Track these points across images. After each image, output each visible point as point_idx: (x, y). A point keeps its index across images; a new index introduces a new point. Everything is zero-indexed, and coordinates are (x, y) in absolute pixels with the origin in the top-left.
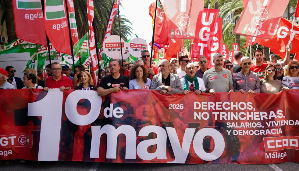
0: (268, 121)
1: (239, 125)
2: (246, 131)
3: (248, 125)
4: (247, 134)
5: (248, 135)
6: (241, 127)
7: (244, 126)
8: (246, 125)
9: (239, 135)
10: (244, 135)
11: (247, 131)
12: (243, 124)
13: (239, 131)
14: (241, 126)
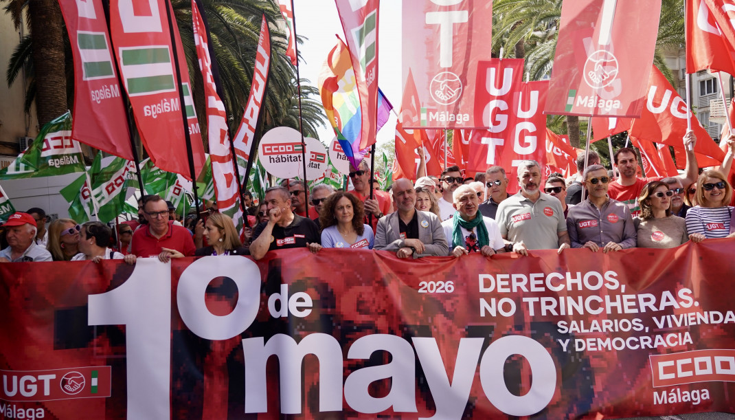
0: (659, 315)
1: (587, 326)
2: (604, 341)
3: (609, 327)
4: (607, 347)
5: (610, 349)
6: (591, 331)
7: (598, 328)
8: (605, 327)
9: (589, 349)
10: (600, 349)
11: (608, 340)
12: (597, 325)
13: (588, 340)
14: (592, 328)
